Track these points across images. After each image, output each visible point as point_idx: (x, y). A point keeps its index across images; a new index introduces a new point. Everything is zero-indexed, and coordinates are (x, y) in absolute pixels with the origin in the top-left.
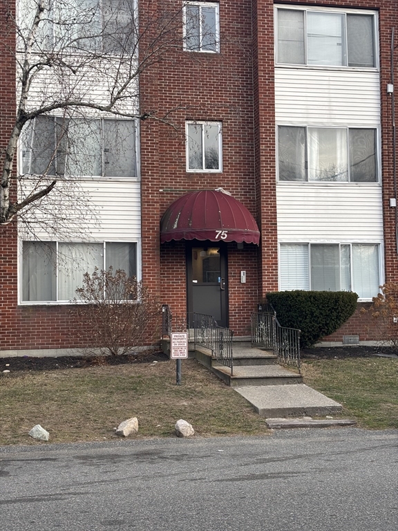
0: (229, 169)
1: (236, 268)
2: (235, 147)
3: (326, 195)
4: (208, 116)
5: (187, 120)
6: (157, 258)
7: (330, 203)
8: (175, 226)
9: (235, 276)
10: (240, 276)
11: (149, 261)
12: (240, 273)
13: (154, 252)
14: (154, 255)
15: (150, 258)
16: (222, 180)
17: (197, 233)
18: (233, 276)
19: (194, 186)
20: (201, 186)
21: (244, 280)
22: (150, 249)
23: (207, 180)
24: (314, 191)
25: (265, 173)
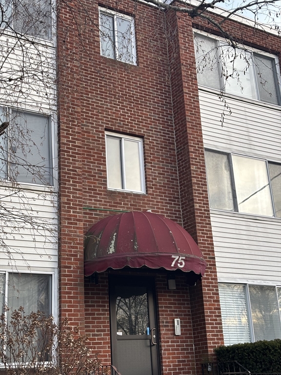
0: (153, 191)
1: (169, 315)
2: (158, 167)
3: (256, 229)
4: (129, 129)
5: (106, 130)
6: (81, 298)
7: (260, 239)
8: (112, 250)
9: (168, 326)
10: (174, 326)
11: (70, 302)
12: (173, 322)
13: (76, 289)
14: (77, 293)
15: (71, 297)
16: (146, 204)
17: (147, 258)
18: (166, 326)
19: (116, 207)
20: (124, 207)
21: (178, 332)
22: (71, 284)
23: (130, 201)
24: (244, 223)
25: (198, 197)
